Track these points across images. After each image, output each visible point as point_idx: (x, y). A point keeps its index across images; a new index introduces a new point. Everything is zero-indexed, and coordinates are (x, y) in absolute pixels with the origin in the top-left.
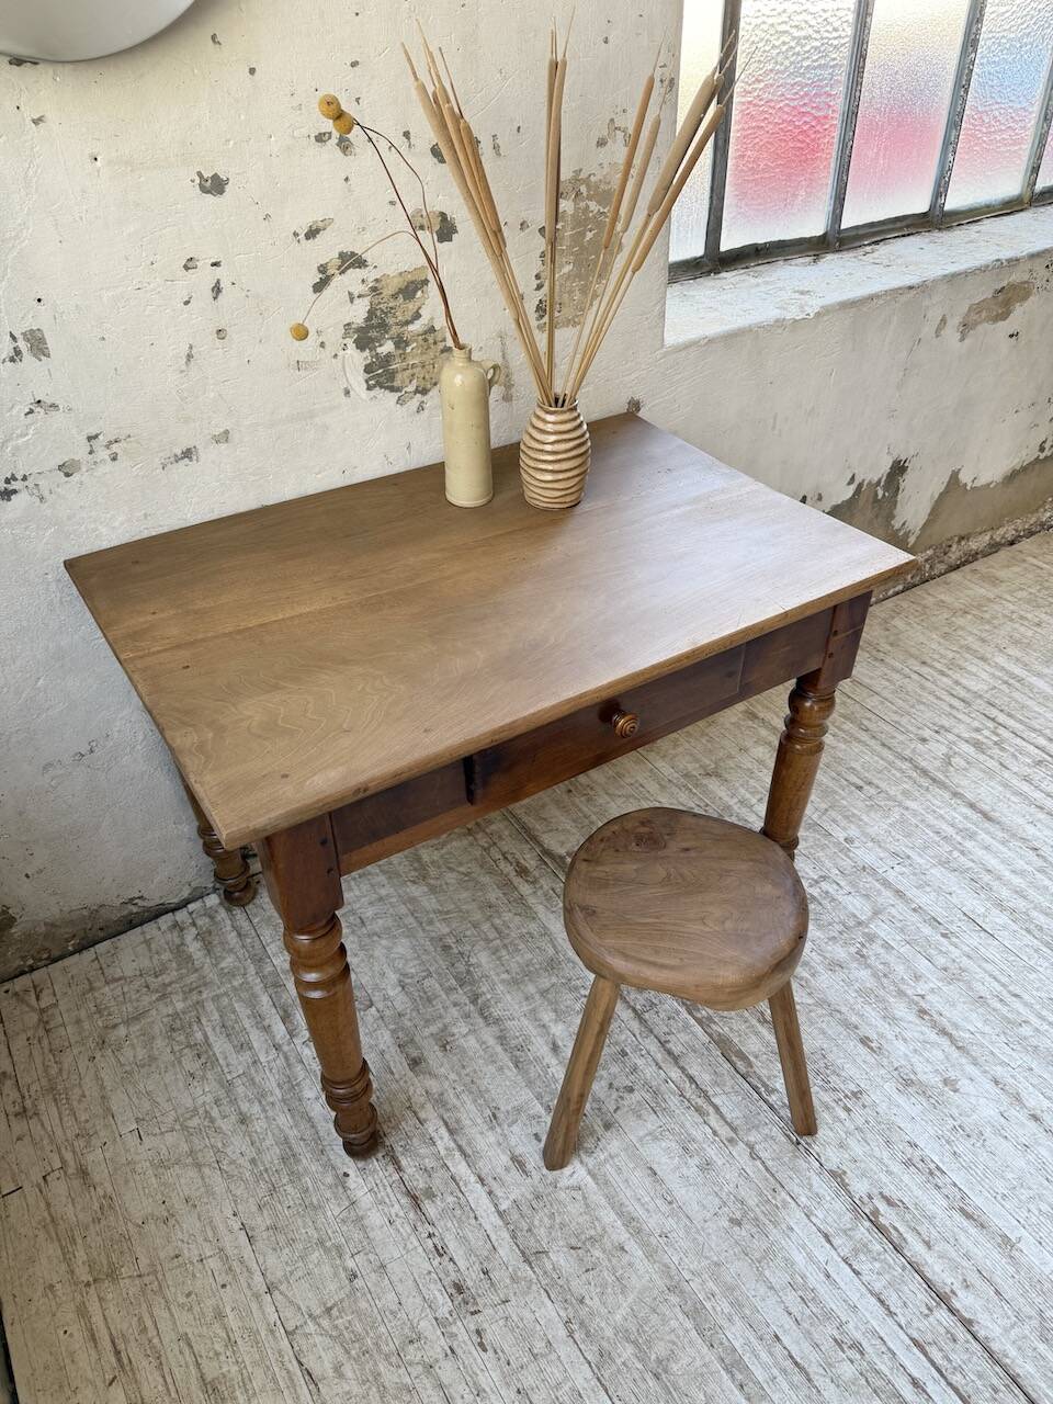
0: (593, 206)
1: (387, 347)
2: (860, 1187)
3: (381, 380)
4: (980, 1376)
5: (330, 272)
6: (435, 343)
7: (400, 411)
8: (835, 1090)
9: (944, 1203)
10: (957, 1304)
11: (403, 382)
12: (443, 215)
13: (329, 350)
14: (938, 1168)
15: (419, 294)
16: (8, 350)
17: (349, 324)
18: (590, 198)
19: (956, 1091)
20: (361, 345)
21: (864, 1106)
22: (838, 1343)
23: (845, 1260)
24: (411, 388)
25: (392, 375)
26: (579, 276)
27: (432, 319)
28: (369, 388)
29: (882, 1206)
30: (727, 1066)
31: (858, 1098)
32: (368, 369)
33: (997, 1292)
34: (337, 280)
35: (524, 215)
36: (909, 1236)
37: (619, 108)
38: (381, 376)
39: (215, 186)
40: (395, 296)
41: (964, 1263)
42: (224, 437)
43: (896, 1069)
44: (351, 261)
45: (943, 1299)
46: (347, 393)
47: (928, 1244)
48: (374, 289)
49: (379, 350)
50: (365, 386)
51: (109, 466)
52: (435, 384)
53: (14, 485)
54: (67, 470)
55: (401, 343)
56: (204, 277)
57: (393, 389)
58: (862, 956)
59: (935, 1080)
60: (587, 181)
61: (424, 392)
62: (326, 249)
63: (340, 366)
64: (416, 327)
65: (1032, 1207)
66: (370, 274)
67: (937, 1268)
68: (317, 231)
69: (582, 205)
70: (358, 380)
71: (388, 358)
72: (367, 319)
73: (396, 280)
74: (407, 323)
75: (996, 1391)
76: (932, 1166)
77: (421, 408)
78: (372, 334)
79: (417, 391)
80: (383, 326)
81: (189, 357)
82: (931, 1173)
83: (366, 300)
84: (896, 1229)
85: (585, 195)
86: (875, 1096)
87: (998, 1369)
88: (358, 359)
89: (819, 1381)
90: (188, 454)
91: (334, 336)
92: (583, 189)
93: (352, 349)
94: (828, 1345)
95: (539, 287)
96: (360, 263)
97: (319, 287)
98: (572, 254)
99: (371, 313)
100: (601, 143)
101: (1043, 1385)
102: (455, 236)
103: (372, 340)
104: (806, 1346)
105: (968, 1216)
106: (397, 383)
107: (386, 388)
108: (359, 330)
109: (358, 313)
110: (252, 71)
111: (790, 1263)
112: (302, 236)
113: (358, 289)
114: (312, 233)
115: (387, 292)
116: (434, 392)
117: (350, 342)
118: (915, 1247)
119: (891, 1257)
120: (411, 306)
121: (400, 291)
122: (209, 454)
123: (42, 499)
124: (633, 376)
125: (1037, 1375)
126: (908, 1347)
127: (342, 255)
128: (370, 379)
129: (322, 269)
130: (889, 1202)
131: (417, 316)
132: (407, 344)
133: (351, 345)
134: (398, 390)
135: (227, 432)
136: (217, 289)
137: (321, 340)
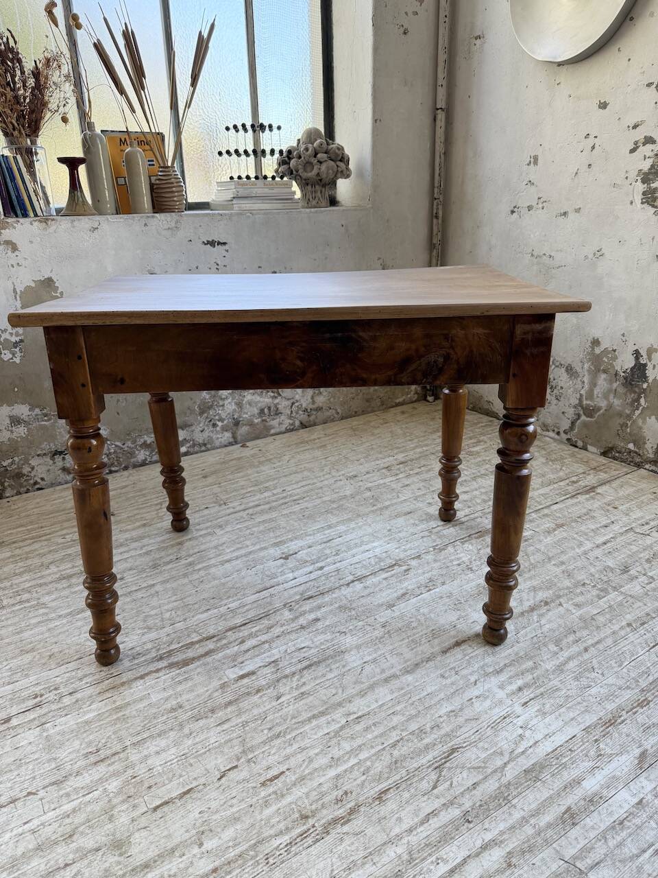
2: (414, 563)
3: (649, 200)
4: (324, 584)
5: (638, 145)
7: (654, 219)
9: (410, 588)
10: (356, 583)
13: (629, 181)
14: (430, 590)
16: (528, 162)
17: (641, 170)
20: (643, 182)
22: (339, 550)
23: (375, 556)
25: (655, 199)
28: (642, 203)
29: (403, 568)
32: (644, 193)
33: (363, 596)
34: (641, 148)
36: (389, 574)
38: (650, 198)
39: (603, 106)
41: (377, 589)
42: (578, 210)
44: (649, 141)
45: (358, 580)
46: (632, 203)
47: (386, 579)
49: (652, 185)
50: (641, 201)
51: (540, 211)
53: (516, 210)
54: (530, 208)
56: (591, 141)
57: (653, 206)
58: (583, 585)
62: (639, 135)
63: (632, 189)
65: (413, 620)
67: (374, 580)
68: (638, 126)
70: (638, 198)
71: (654, 190)
72: (649, 169)
75: (317, 588)
76: (432, 588)
78: (651, 177)
81: (577, 173)
82: (427, 587)
83: (651, 160)
84: (392, 570)
87: (327, 590)
88: (641, 187)
89: (323, 545)
90: (565, 214)
91: (633, 174)
93: (639, 183)
94: (338, 548)
96: (654, 142)
97: (632, 151)
99: (652, 166)
101: (319, 602)
103: (650, 180)
104: (338, 543)
105: (404, 595)
107: (650, 205)
108: (644, 174)
109: (646, 165)
110: (629, 60)
111: (372, 542)
112: (631, 128)
113: (649, 154)
114: (635, 127)
117: (639, 178)
118: (385, 575)
119: (378, 567)
122: (572, 216)
123: (520, 217)
125: (323, 601)
126: (338, 567)
127: (645, 137)
128: (644, 198)
129: (636, 143)
130: (406, 571)
133: (639, 181)
135: (580, 208)
136: (593, 148)
137: (627, 175)
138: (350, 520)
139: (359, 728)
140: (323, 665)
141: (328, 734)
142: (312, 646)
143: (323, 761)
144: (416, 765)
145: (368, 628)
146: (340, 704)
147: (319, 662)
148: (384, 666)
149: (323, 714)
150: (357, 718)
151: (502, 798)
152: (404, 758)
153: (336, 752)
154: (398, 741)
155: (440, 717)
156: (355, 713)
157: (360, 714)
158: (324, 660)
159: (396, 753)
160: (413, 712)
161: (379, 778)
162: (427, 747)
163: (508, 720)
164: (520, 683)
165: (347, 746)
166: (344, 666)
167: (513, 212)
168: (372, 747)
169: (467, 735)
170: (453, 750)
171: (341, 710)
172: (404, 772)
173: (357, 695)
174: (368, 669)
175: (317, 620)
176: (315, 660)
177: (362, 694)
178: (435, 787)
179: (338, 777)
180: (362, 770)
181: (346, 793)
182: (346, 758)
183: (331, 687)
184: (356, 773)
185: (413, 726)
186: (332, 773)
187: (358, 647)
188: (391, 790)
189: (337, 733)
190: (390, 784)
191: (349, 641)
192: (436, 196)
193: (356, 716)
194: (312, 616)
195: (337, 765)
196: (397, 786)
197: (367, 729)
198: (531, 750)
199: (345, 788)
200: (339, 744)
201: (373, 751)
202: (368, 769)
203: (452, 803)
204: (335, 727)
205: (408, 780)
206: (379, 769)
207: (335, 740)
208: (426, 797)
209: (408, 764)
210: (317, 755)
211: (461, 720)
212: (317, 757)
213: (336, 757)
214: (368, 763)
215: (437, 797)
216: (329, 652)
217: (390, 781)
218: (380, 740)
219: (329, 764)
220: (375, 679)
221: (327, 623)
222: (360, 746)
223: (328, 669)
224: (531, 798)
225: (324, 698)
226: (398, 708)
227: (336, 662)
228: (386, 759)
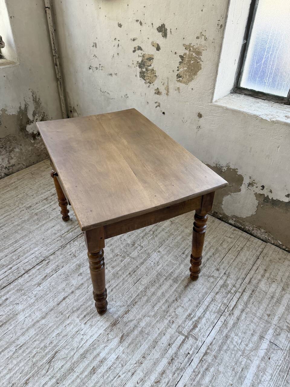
0: (194, 54)
1: (144, 70)
2: (51, 257)
3: (143, 76)
4: (11, 278)
5: (136, 49)
6: (154, 73)
7: (145, 85)
8: (76, 252)
9: (48, 272)
10: (25, 274)
11: (146, 79)
12: (158, 44)
13: (134, 65)
14: (57, 272)
15: (151, 61)
16: (92, 45)
17: (138, 61)
18: (193, 52)
19: (78, 275)
20: (140, 67)
21: (72, 257)
22: (19, 256)
23: (35, 256)
24: (148, 81)
25: (144, 76)
26: (188, 71)
27: (153, 67)
29: (47, 261)
30: (79, 234)
31: (74, 256)
32: (140, 73)
33: (28, 282)
34: (137, 51)
35: (176, 51)
36: (40, 266)
37: (204, 30)
38: (143, 75)
39: (120, 25)
40: (147, 59)
41: (34, 276)
42: (116, 74)
43: (83, 263)
44: (140, 48)
45: (27, 272)
46: (136, 76)
47: (39, 269)
48: (143, 56)
50: (139, 76)
51: (101, 71)
52: (153, 83)
53: (91, 67)
54: (97, 68)
55: (147, 70)
56: (116, 43)
57: (144, 79)
58: (117, 256)
59: (81, 271)
60: (193, 47)
61: (150, 83)
62: (136, 44)
63: (136, 69)
64: (150, 68)
65: (48, 290)
66: (143, 53)
67: (33, 271)
68: (135, 40)
69: (191, 53)
70: (138, 74)
71: (144, 72)
73: (148, 56)
74: (148, 66)
75: (8, 280)
76: (57, 270)
77: (149, 87)
78: (142, 66)
79: (149, 82)
80: (144, 65)
81: (113, 56)
82: (55, 270)
83: (141, 58)
84: (42, 264)
85: (192, 50)
86: (75, 260)
87: (12, 281)
88: (139, 70)
89: (12, 254)
90: (111, 74)
91: (135, 63)
92: (191, 49)
93: (138, 67)
94: (19, 254)
95: (178, 70)
96: (141, 50)
97: (134, 51)
98: (187, 65)
99: (142, 61)
100: (198, 38)
101: (8, 289)
102: (160, 50)
104: (19, 251)
105: (45, 277)
106: (145, 79)
107: (143, 79)
108: (139, 63)
109: (140, 60)
110: (128, 5)
111: (35, 248)
112: (132, 40)
113: (140, 55)
114: (134, 40)
115: (146, 58)
116: (152, 84)
117: (138, 65)
118: (38, 267)
119: (36, 263)
120: (150, 63)
121: (148, 58)
122: (114, 76)
123: (93, 72)
124: (201, 107)
125: (10, 288)
126: (18, 267)
127: (138, 46)
129: (135, 48)
130: (48, 263)
131: (151, 66)
132: (148, 71)
133: (138, 66)
134: (145, 80)
135: (117, 73)
136: (118, 45)
137: (133, 62)
138: (26, 236)
139: (20, 351)
140: (8, 323)
141: (8, 358)
142: (4, 314)
143: (5, 372)
144: (41, 364)
145: (29, 299)
146: (14, 342)
147: (6, 322)
148: (33, 318)
149: (6, 348)
150: (20, 347)
151: (71, 370)
152: (37, 361)
153: (10, 366)
154: (36, 354)
155: (53, 338)
156: (19, 345)
157: (21, 344)
158: (8, 321)
159: (34, 360)
160: (43, 338)
161: (27, 374)
162: (46, 354)
163: (78, 333)
164: (85, 313)
165: (15, 362)
166: (17, 322)
167: (90, 68)
168: (25, 360)
169: (62, 344)
170: (56, 352)
171: (14, 345)
172: (36, 368)
173: (21, 335)
174: (27, 320)
175: (7, 299)
176: (5, 321)
177: (23, 334)
178: (47, 372)
179: (10, 378)
180: (20, 372)
181: (13, 384)
182: (14, 368)
183: (11, 334)
184: (18, 374)
185: (42, 345)
186: (8, 377)
187: (23, 310)
188: (31, 378)
189: (11, 357)
190: (31, 375)
191: (20, 307)
192: (54, 54)
193: (20, 346)
194: (5, 298)
195: (11, 372)
196: (33, 375)
197: (23, 352)
198: (85, 344)
199: (13, 383)
200: (12, 362)
201: (25, 361)
202: (23, 371)
203: (53, 377)
204: (11, 353)
205: (37, 372)
206: (27, 369)
207: (11, 360)
208: (44, 377)
209: (38, 364)
210: (2, 370)
211: (61, 337)
212: (3, 371)
213: (10, 368)
214: (23, 368)
215: (48, 376)
216: (11, 316)
217: (31, 374)
218: (29, 355)
219: (7, 372)
220: (29, 325)
221: (11, 300)
222: (20, 361)
223: (10, 325)
224: (82, 366)
225: (7, 340)
226: (37, 338)
227: (13, 320)
228: (30, 364)
